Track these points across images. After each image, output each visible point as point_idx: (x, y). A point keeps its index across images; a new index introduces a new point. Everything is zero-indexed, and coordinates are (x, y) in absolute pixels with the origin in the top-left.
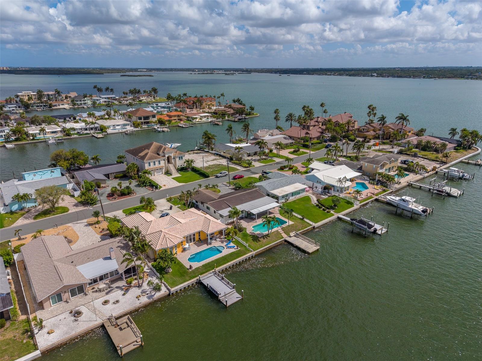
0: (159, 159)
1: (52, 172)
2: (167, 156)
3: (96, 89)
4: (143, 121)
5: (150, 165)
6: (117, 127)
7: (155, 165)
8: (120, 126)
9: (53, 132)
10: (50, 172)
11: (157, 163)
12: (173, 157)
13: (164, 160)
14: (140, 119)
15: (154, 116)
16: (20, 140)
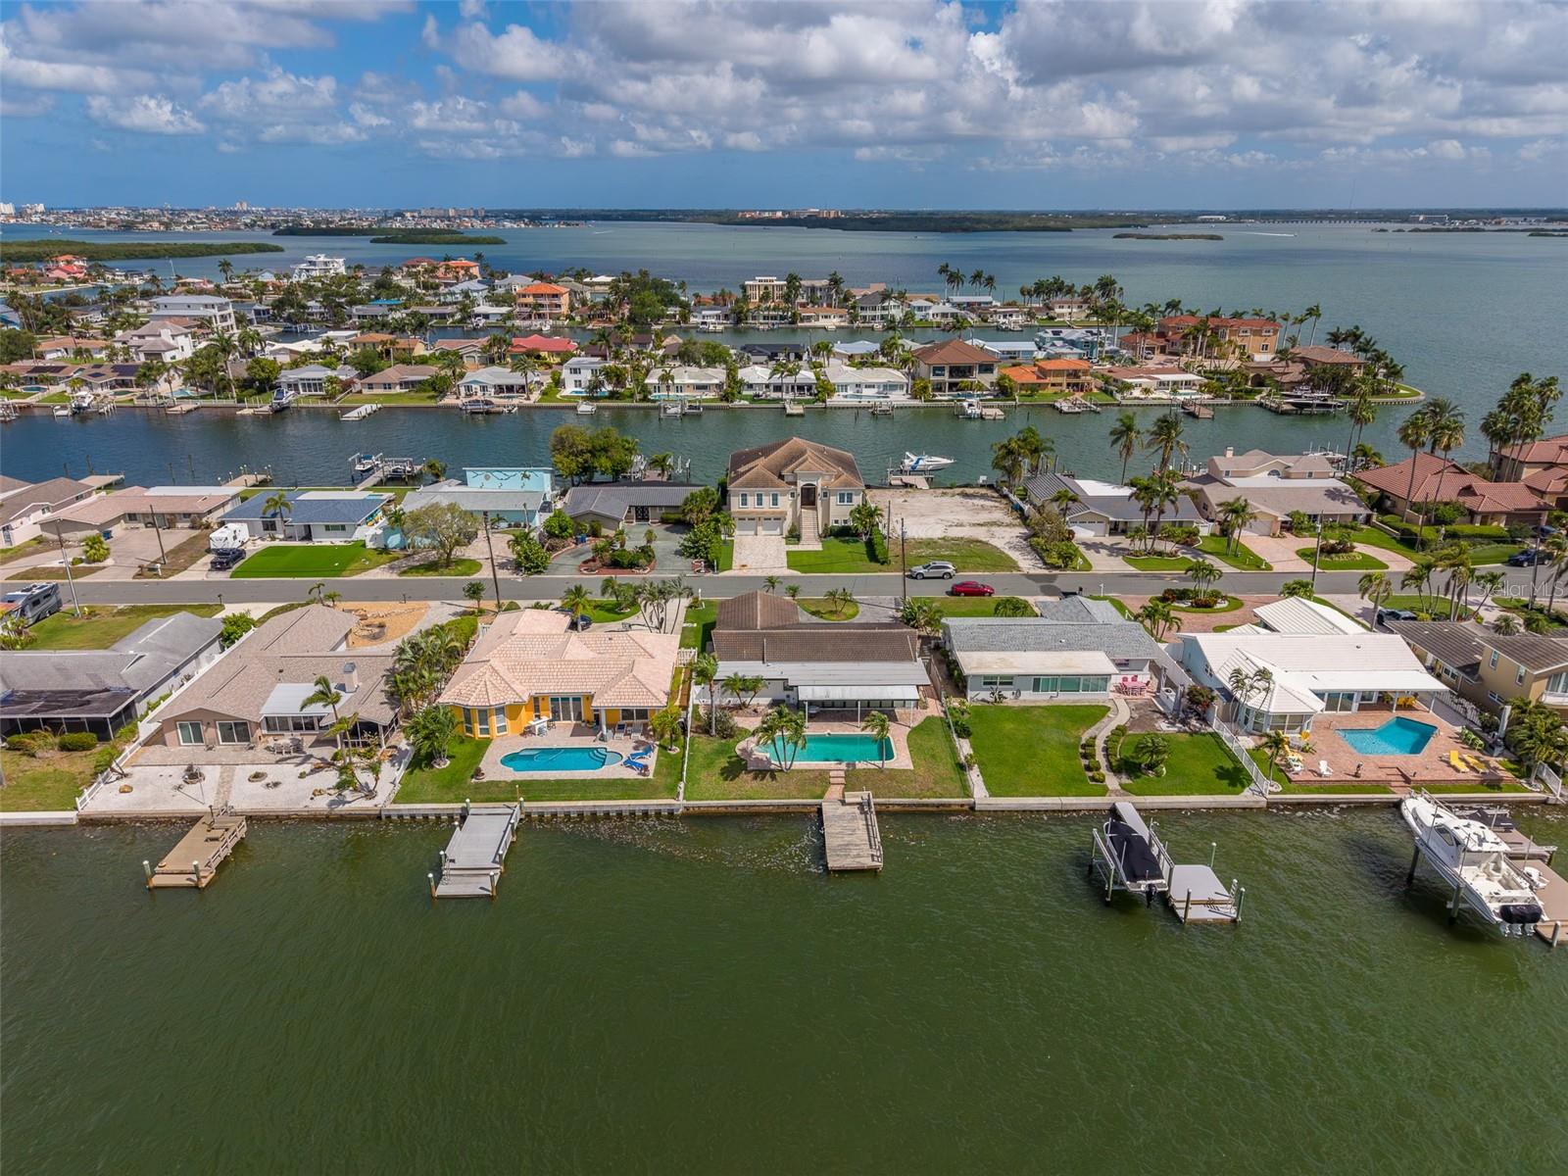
0: (774, 490)
1: (525, 476)
2: (801, 484)
3: (944, 277)
4: (946, 378)
5: (744, 503)
6: (866, 392)
7: (760, 503)
8: (876, 390)
9: (699, 387)
10: (520, 475)
11: (767, 500)
12: (819, 491)
13: (792, 495)
14: (938, 370)
15: (987, 368)
16: (617, 398)
